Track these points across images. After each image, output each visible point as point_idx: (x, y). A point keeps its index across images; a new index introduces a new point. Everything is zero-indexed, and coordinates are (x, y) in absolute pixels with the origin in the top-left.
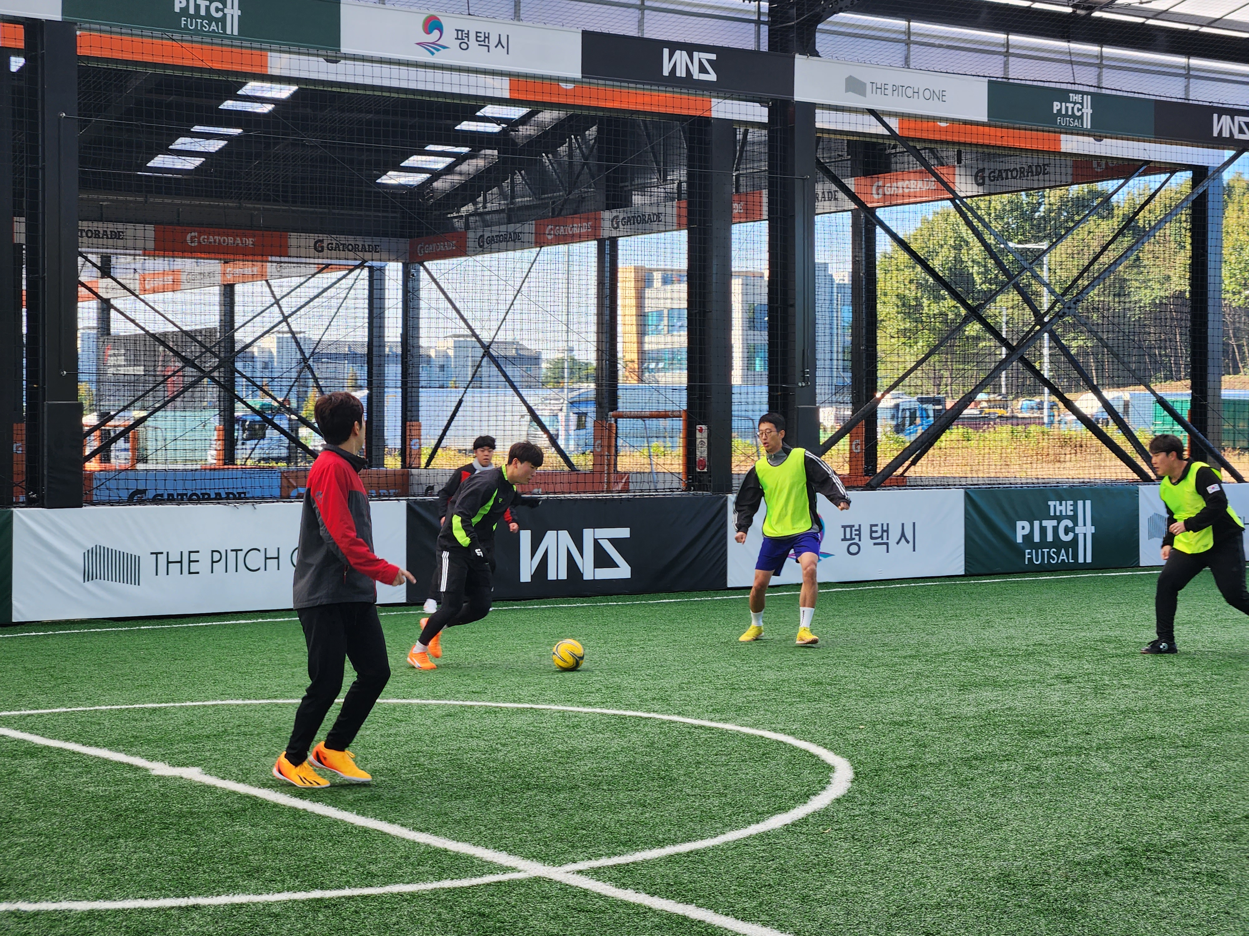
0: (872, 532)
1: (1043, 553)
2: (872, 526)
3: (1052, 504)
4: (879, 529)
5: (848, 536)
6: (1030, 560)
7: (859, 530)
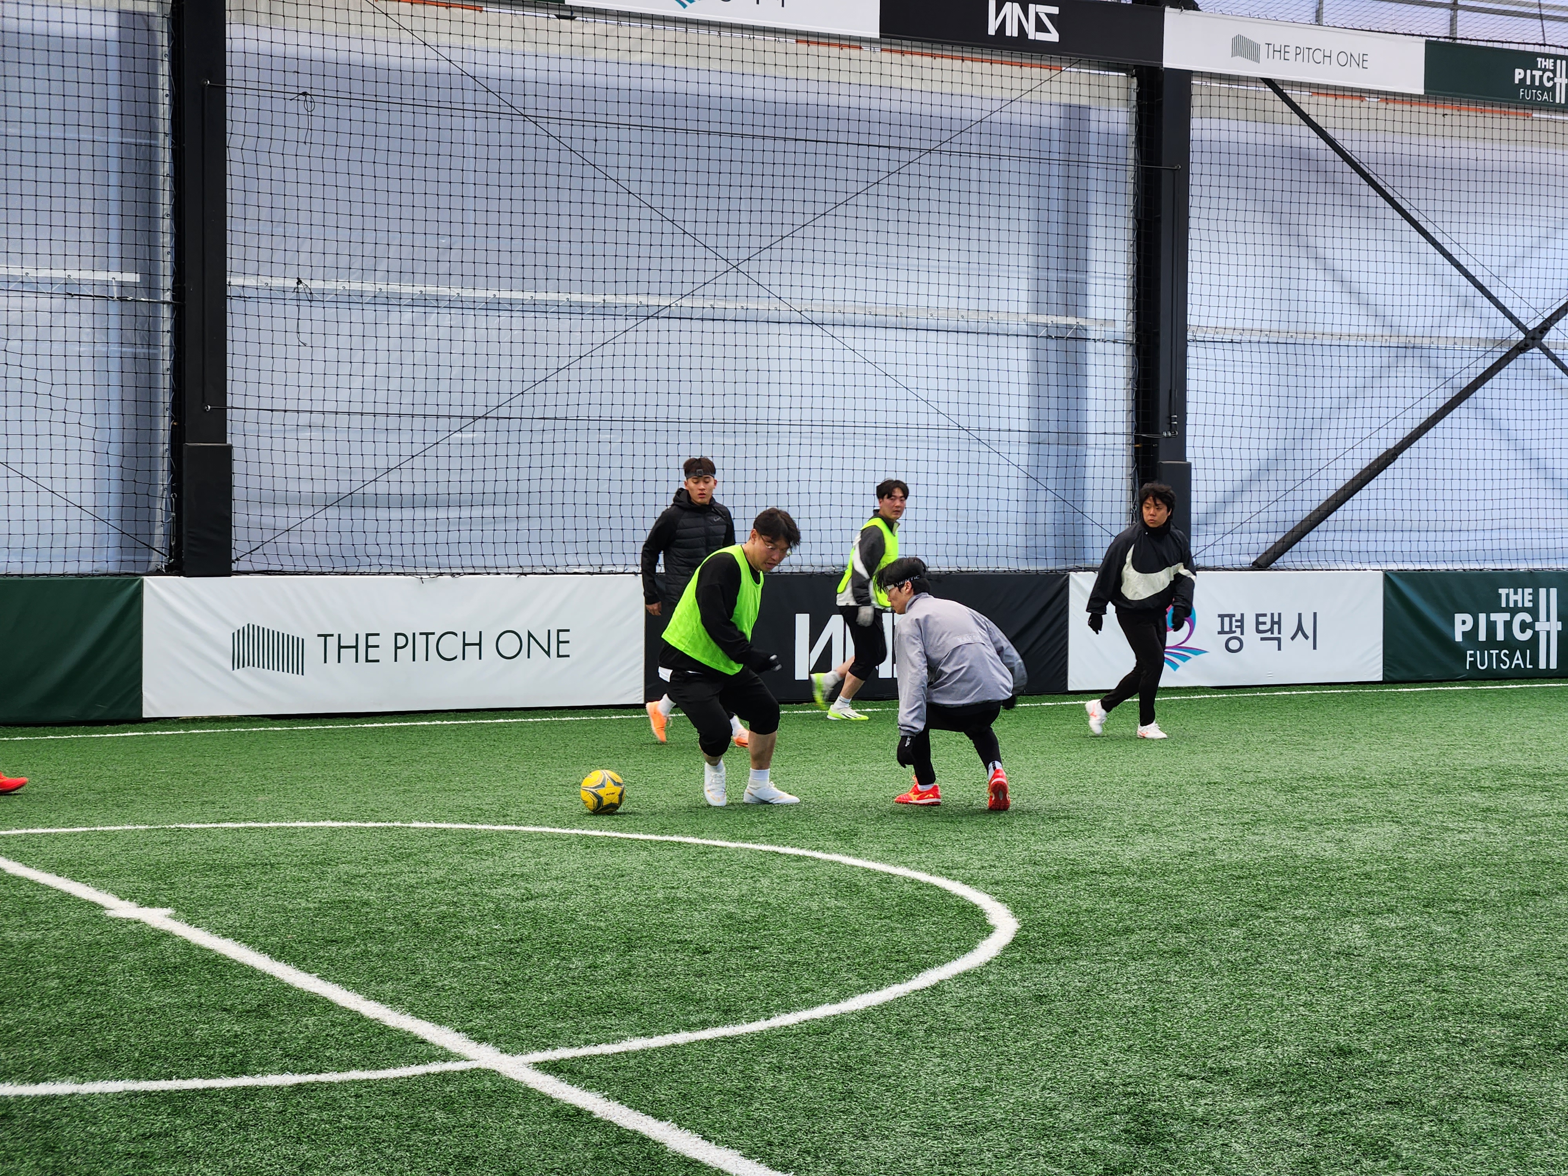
0: (1258, 623)
2: (1258, 616)
4: (1268, 620)
5: (1227, 629)
6: (1473, 664)
7: (1242, 620)
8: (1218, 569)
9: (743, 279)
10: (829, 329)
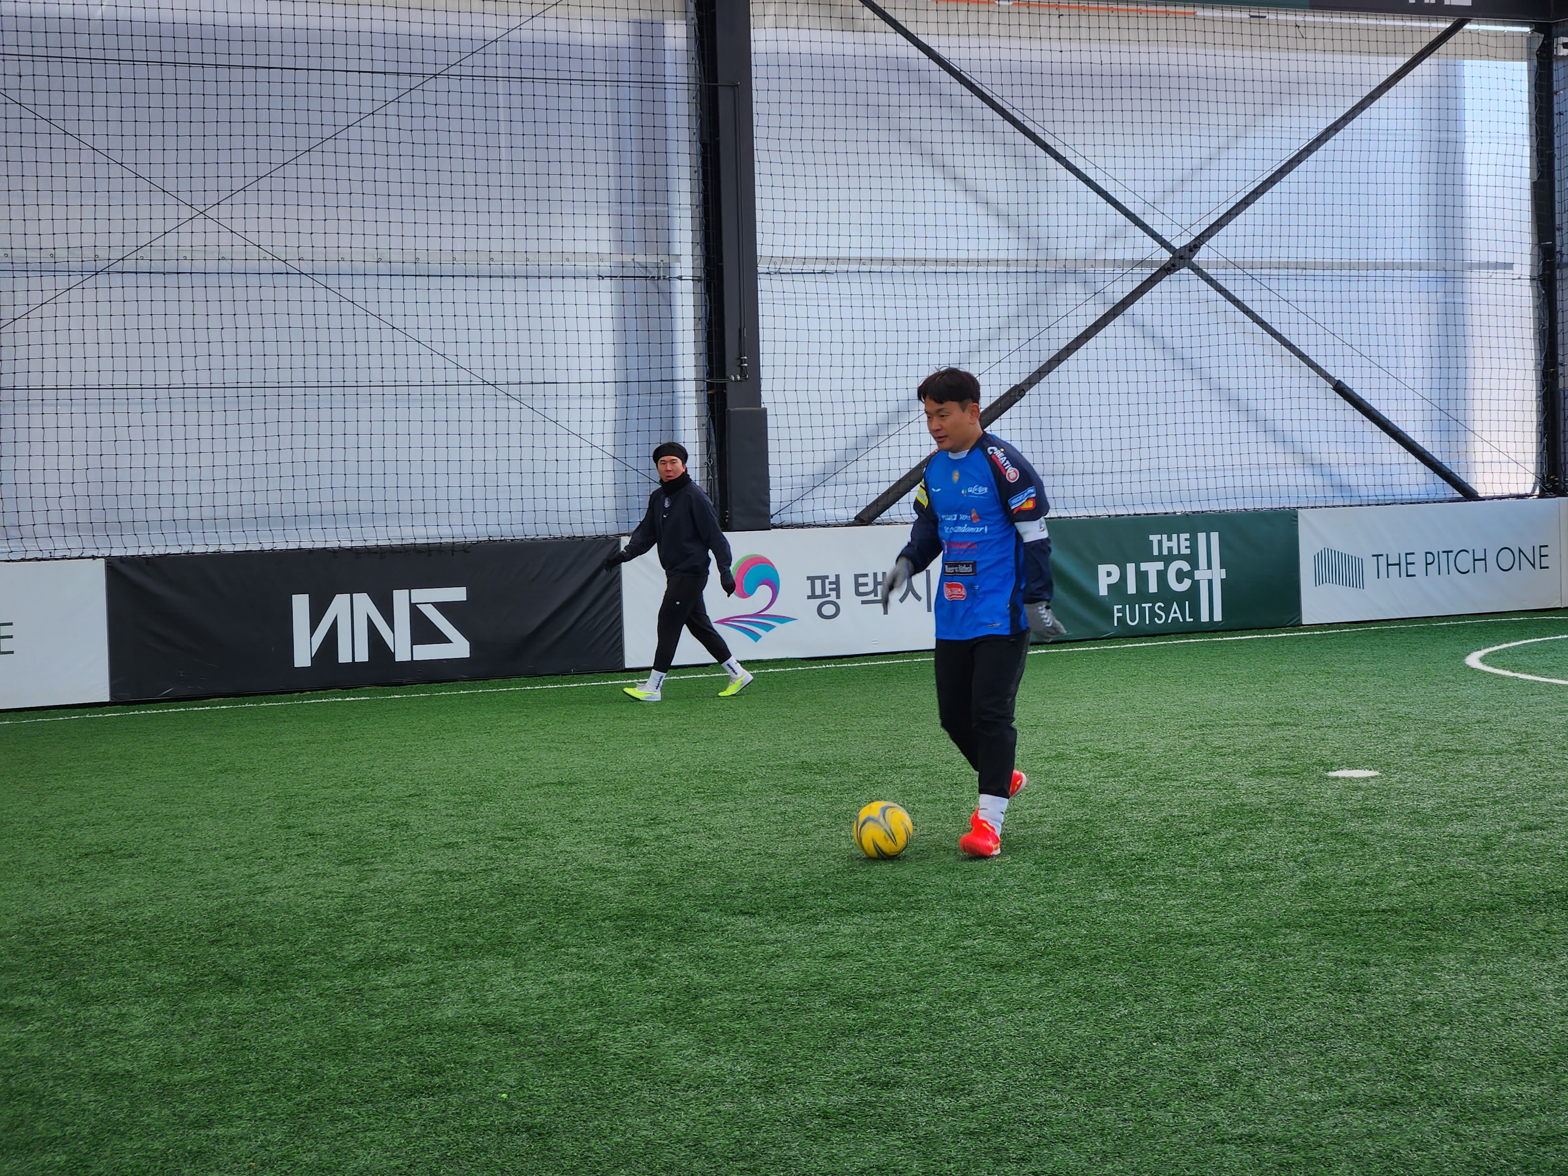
0: (857, 585)
1: (1140, 607)
2: (857, 577)
3: (1154, 538)
4: (870, 580)
5: (818, 592)
6: (1122, 619)
7: (837, 582)
8: (809, 526)
9: (212, 226)
10: (322, 279)
